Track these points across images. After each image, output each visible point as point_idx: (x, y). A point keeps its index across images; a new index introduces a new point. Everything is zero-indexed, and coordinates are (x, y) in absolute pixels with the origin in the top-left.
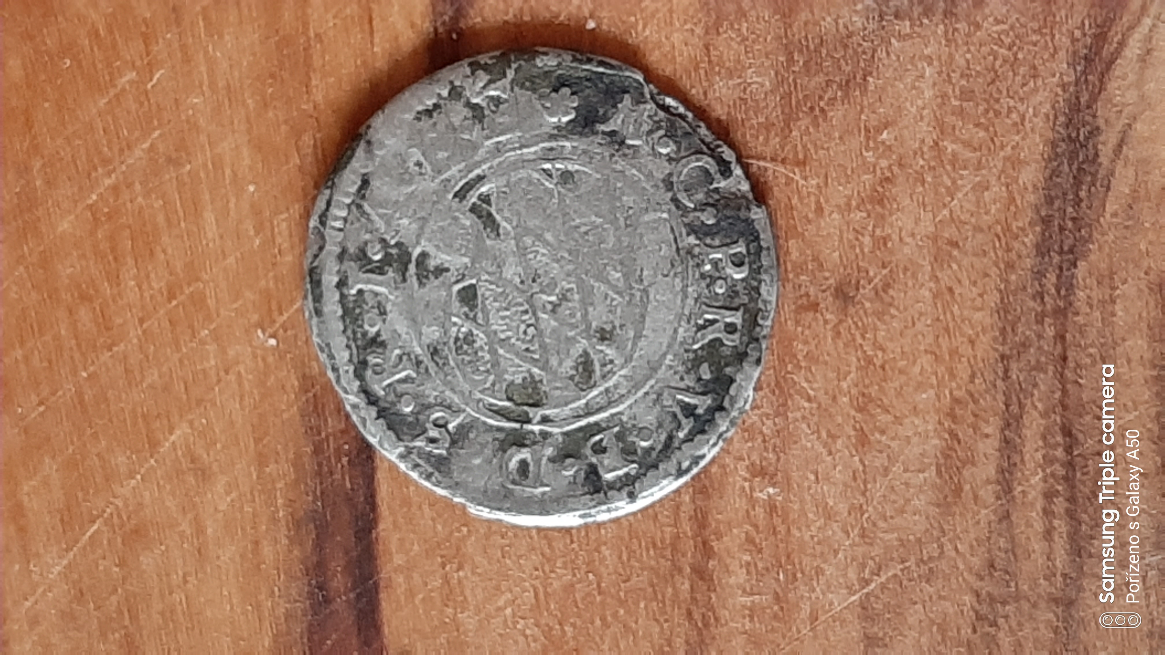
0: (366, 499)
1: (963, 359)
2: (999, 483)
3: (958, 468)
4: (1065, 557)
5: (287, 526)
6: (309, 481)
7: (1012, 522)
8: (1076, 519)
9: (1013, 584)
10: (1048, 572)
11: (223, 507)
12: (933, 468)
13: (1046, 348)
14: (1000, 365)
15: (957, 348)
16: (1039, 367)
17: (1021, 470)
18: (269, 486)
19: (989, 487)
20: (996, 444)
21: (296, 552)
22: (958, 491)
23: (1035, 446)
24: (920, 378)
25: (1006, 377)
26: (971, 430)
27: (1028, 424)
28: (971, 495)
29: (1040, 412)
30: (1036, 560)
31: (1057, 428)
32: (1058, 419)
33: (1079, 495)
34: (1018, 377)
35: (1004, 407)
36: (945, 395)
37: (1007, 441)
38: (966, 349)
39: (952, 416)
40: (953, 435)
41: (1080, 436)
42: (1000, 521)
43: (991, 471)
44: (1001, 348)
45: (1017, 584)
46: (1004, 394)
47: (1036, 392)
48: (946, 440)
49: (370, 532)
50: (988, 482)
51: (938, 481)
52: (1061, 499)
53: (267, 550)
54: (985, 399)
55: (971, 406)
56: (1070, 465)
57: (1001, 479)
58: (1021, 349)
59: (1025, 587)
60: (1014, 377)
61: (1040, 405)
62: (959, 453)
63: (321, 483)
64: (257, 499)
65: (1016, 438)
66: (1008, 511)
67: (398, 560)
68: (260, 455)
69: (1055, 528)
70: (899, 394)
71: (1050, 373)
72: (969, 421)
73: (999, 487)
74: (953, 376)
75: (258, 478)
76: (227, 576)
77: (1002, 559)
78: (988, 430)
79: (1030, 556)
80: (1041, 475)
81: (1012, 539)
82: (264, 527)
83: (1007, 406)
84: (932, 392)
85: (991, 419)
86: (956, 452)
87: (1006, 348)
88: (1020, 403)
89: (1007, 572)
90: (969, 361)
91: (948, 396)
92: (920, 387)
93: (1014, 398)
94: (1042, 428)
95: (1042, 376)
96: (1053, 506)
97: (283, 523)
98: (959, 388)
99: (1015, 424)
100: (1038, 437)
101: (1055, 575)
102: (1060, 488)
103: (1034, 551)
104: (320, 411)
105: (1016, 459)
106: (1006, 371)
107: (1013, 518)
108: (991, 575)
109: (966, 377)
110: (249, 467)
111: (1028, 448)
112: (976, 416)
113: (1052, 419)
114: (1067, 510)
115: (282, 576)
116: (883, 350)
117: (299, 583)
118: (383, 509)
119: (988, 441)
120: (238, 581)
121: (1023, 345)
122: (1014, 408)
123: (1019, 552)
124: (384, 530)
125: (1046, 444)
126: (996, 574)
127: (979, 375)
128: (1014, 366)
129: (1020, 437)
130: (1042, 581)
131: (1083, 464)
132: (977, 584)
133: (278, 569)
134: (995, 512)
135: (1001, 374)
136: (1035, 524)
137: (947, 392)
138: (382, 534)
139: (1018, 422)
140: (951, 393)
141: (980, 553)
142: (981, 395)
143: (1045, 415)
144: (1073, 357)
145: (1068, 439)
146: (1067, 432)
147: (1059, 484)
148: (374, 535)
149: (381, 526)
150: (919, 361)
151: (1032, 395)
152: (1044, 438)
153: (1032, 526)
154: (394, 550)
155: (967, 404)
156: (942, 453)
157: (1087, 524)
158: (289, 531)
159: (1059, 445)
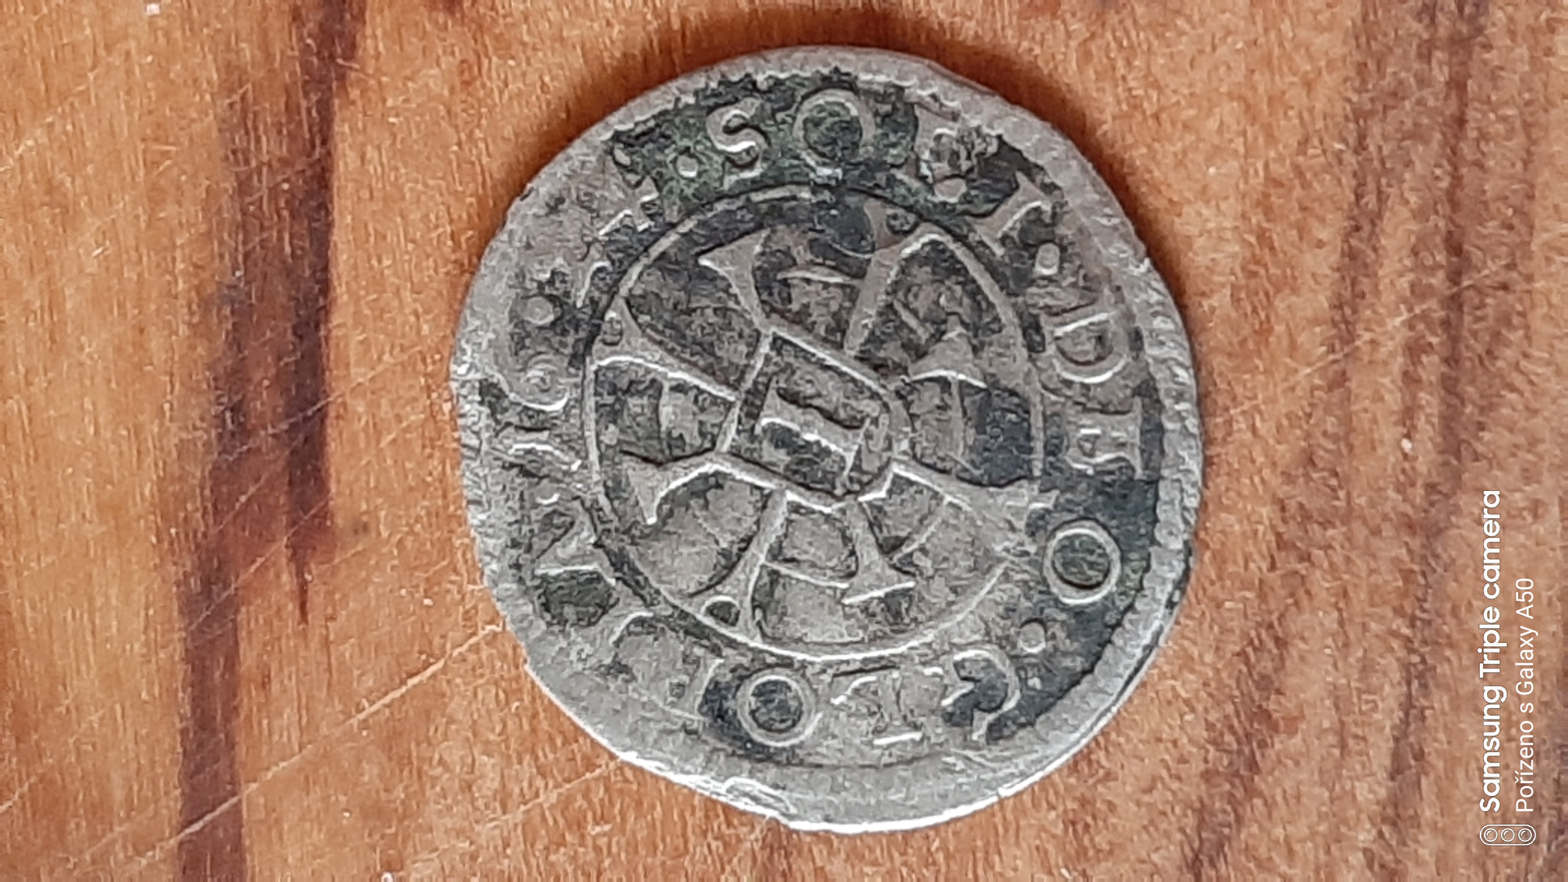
0: (314, 273)
1: (1291, 113)
2: (1334, 324)
3: (1267, 294)
4: (1434, 456)
5: (189, 307)
6: (226, 236)
7: (1349, 391)
8: (1457, 395)
9: (1342, 494)
10: (1402, 478)
11: (92, 268)
12: (1227, 291)
13: (1431, 103)
14: (1352, 126)
15: (1284, 93)
16: (1417, 134)
17: (1372, 306)
18: (165, 241)
19: (1318, 330)
20: (1335, 258)
21: (200, 350)
22: (1264, 332)
23: (1398, 266)
24: (1216, 141)
25: (1361, 146)
26: (1294, 232)
27: (1389, 229)
28: (1285, 342)
29: (1412, 211)
30: (1385, 458)
31: (1438, 239)
32: (1441, 224)
33: (1466, 354)
34: (1380, 148)
35: (1352, 198)
36: (1256, 172)
37: (1352, 255)
38: (1296, 96)
39: (1265, 205)
40: (1262, 236)
41: (1477, 256)
42: (1330, 388)
43: (1323, 301)
44: (1355, 98)
45: (1349, 495)
46: (1355, 174)
47: (1407, 176)
48: (1251, 245)
49: (317, 327)
50: (1316, 321)
51: (1233, 314)
52: (1435, 358)
53: (155, 343)
54: (1322, 182)
55: (1298, 192)
56: (1455, 302)
57: (1338, 318)
58: (1391, 102)
59: (1362, 501)
60: (1372, 148)
61: (1413, 199)
62: (1272, 271)
63: (245, 243)
64: (145, 259)
65: (1370, 252)
66: (1344, 373)
67: (359, 374)
68: (154, 187)
69: (1421, 407)
70: (1180, 164)
71: (1435, 145)
72: (1293, 218)
73: (1334, 332)
74: (1271, 138)
75: (149, 225)
76: (92, 378)
77: (1327, 451)
78: (1323, 235)
79: (1374, 448)
80: (1405, 316)
81: (1347, 421)
82: (153, 307)
83: (1358, 197)
84: (1235, 164)
85: (1329, 216)
86: (1265, 266)
87: (1366, 96)
88: (1380, 192)
89: (1336, 474)
90: (1301, 117)
91: (1261, 173)
92: (1215, 154)
93: (1371, 186)
94: (1413, 239)
95: (1421, 148)
96: (1420, 371)
97: (182, 301)
98: (1280, 158)
99: (1367, 227)
100: (1405, 252)
101: (1413, 485)
102: (1434, 340)
103: (1382, 442)
104: (250, 125)
105: (1365, 284)
106: (1362, 137)
107: (1353, 385)
108: (1307, 475)
109: (1293, 142)
110: (134, 207)
111: (1387, 269)
112: (1304, 209)
113: (1431, 224)
114: (1444, 378)
115: (177, 386)
116: (1160, 90)
117: (203, 400)
118: (340, 291)
119: (1322, 252)
120: (110, 389)
121: (1394, 94)
122: (1370, 201)
123: (1357, 441)
124: (339, 326)
125: (1419, 267)
126: (1315, 475)
127: (1316, 141)
128: (1376, 129)
129: (1375, 249)
130: (1391, 493)
131: (1476, 301)
132: (1283, 491)
133: (172, 375)
134: (1323, 371)
135: (1352, 140)
136: (1387, 397)
137: (1260, 166)
138: (334, 333)
139: (1373, 224)
140: (1266, 166)
141: (1291, 438)
142: (1316, 175)
143: (1420, 215)
144: (1476, 120)
145: (1454, 259)
146: (1455, 248)
147: (1435, 334)
148: (322, 333)
149: (336, 319)
150: (1217, 110)
151: (1402, 181)
152: (1415, 252)
153: (1382, 399)
154: (352, 360)
155: (1291, 189)
156: (1243, 269)
157: (1474, 404)
158: (191, 313)
159: (1441, 266)
